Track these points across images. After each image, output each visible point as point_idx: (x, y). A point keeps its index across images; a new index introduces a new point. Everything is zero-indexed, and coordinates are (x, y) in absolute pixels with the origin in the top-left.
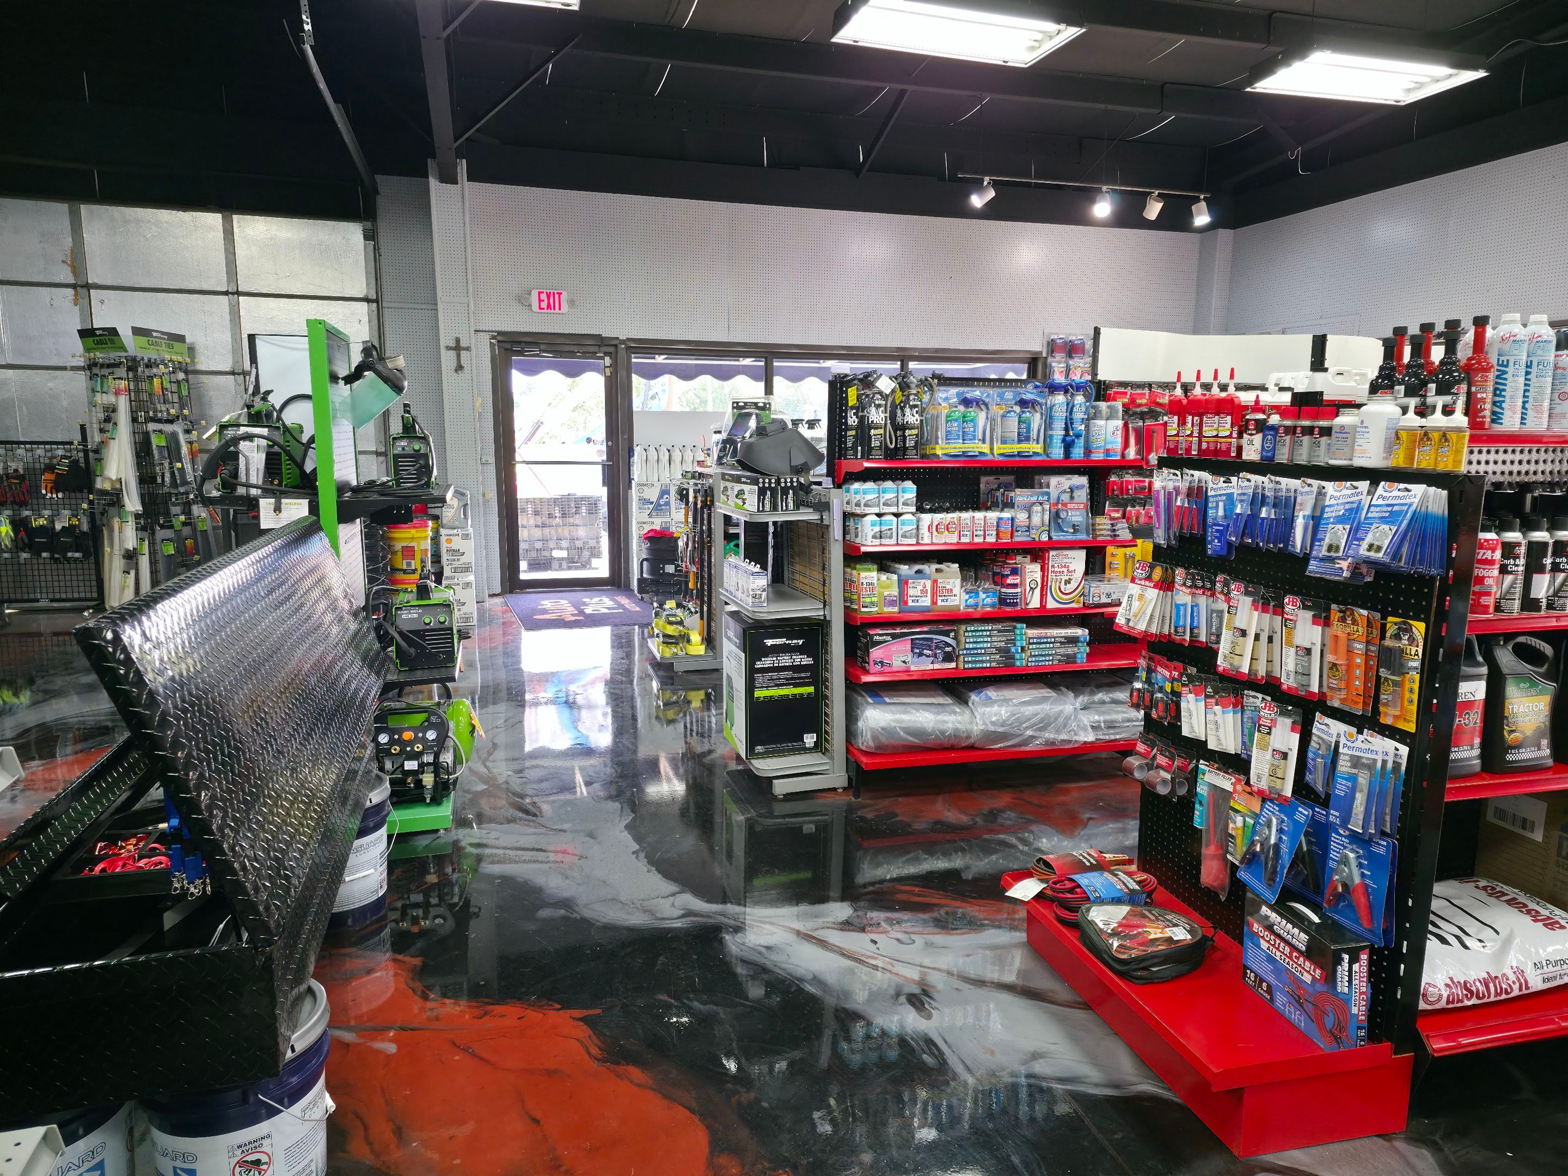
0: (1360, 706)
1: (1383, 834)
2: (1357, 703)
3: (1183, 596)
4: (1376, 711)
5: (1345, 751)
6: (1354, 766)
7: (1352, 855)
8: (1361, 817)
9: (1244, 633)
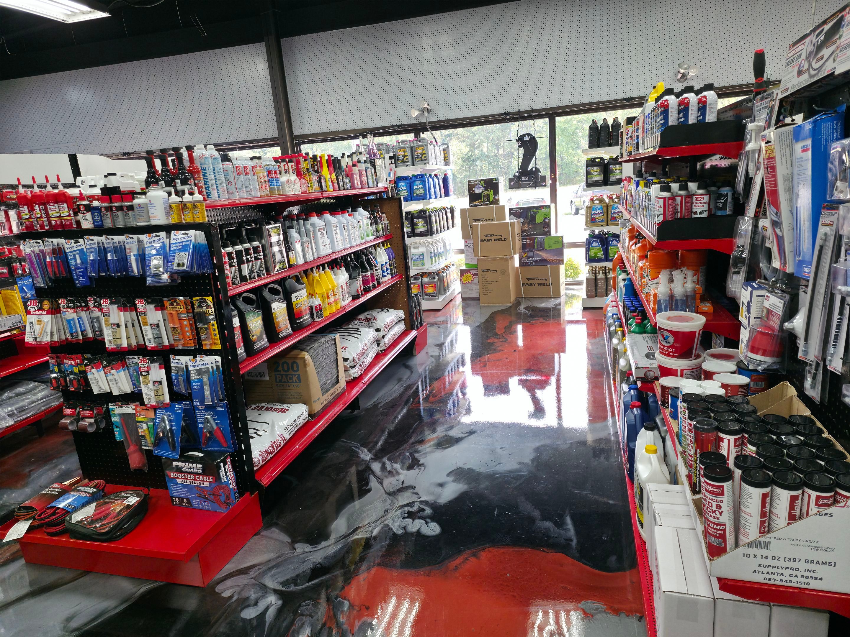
0: (193, 345)
1: (221, 401)
2: (190, 344)
3: (70, 315)
4: (200, 345)
5: (193, 368)
6: (199, 374)
7: (209, 417)
8: (209, 397)
9: (118, 325)
